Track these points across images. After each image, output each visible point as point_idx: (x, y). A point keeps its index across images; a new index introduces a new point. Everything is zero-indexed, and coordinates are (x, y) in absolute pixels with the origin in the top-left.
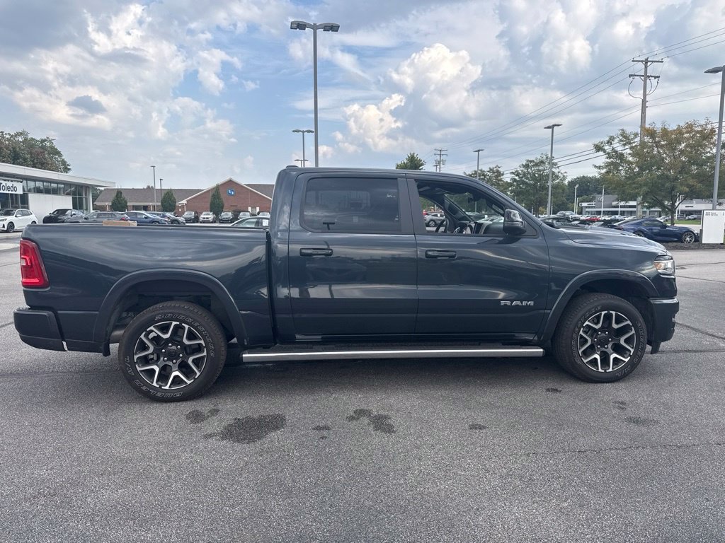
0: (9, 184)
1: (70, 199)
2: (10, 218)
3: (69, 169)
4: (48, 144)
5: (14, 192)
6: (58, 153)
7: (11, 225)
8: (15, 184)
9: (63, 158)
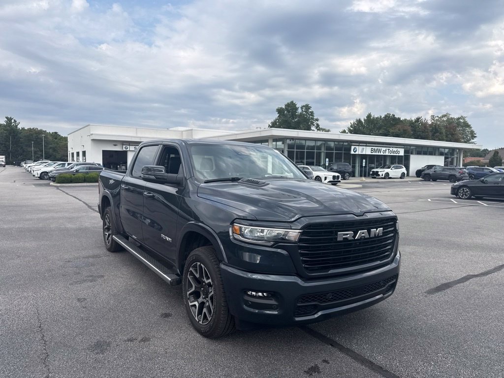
0: (395, 149)
1: (443, 158)
2: (387, 170)
3: (475, 137)
4: (462, 121)
5: (397, 155)
6: (469, 126)
7: (387, 174)
8: (399, 149)
9: (472, 129)
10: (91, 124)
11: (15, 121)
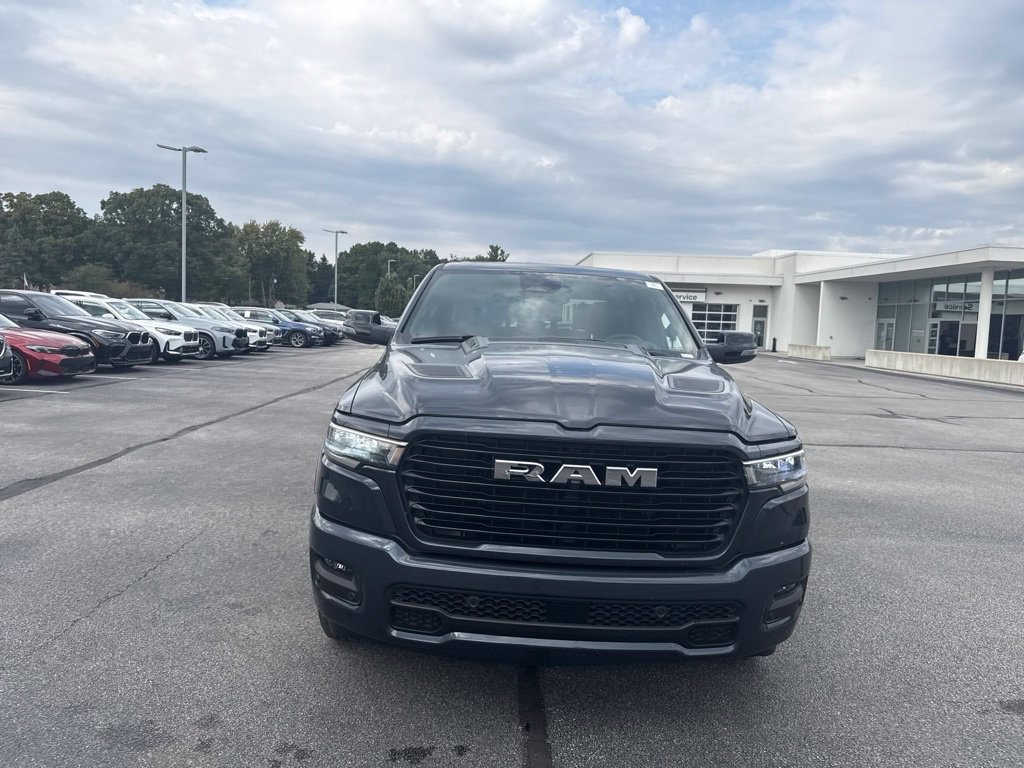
10: (595, 252)
11: (503, 252)
